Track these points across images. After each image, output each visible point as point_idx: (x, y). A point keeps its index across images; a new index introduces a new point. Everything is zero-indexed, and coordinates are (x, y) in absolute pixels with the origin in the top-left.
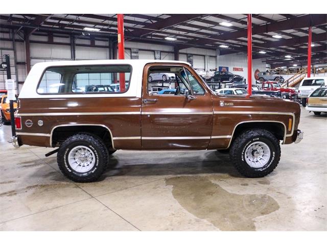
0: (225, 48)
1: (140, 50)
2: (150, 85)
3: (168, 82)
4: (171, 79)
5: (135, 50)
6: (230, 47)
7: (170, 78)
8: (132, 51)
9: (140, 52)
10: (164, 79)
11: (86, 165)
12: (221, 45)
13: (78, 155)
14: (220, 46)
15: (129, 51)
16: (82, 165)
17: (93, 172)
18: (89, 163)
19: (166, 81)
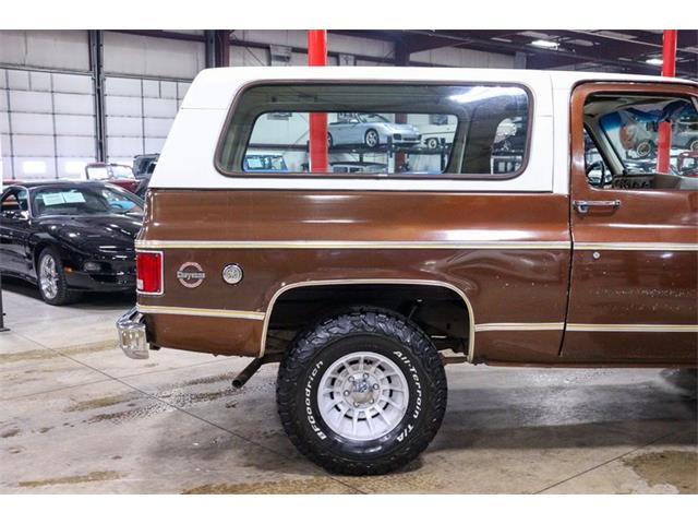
0: (548, 50)
1: (295, 50)
2: (330, 158)
3: (384, 151)
4: (394, 141)
5: (282, 52)
6: (563, 45)
7: (389, 138)
8: (273, 53)
9: (294, 55)
10: (371, 141)
11: (368, 415)
12: (536, 39)
13: (344, 384)
14: (534, 43)
15: (263, 51)
16: (356, 415)
17: (400, 439)
18: (379, 409)
19: (378, 148)
